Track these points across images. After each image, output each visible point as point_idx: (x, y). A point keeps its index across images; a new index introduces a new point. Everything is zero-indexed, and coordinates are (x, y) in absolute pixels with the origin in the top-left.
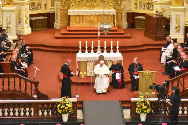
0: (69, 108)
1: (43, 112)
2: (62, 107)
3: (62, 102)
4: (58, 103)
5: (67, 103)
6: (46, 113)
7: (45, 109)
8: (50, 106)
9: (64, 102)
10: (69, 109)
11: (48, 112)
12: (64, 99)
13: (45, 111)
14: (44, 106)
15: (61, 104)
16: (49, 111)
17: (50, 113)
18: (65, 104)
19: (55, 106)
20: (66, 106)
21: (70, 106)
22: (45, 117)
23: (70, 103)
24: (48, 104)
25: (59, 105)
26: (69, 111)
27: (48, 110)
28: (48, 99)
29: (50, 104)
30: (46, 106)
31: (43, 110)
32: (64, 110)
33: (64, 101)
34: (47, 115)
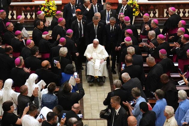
0: (53, 11)
1: (26, 15)
2: (46, 10)
3: (46, 5)
4: (42, 6)
5: (51, 6)
6: (29, 16)
7: (28, 11)
8: (33, 9)
9: (48, 5)
10: (54, 12)
11: (31, 15)
12: (48, 1)
13: (29, 14)
14: (27, 9)
15: (45, 7)
16: (33, 14)
17: (34, 16)
18: (49, 7)
19: (39, 9)
20: (50, 9)
21: (54, 9)
22: (29, 20)
23: (55, 6)
24: (31, 6)
25: (43, 8)
26: (54, 14)
27: (31, 13)
28: (31, 2)
29: (34, 7)
30: (28, 9)
31: (26, 13)
32: (47, 14)
33: (48, 4)
34: (30, 18)
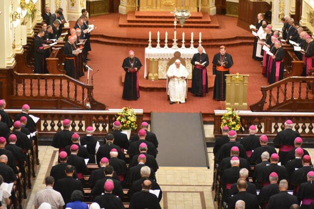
0: (132, 122)
1: (97, 127)
2: (123, 120)
3: (123, 114)
4: (118, 115)
5: (130, 116)
6: (101, 128)
7: (100, 122)
8: (107, 118)
9: (126, 114)
10: (132, 124)
11: (104, 127)
12: (126, 110)
13: (101, 125)
14: (99, 119)
15: (122, 117)
16: (106, 126)
17: (107, 128)
18: (127, 117)
19: (114, 119)
20: (128, 120)
21: (133, 119)
22: (100, 133)
23: (134, 116)
24: (104, 116)
25: (119, 118)
26: (132, 125)
27: (104, 124)
28: (104, 110)
29: (108, 116)
30: (101, 118)
31: (97, 124)
32: (124, 125)
33: (125, 112)
34: (103, 130)
